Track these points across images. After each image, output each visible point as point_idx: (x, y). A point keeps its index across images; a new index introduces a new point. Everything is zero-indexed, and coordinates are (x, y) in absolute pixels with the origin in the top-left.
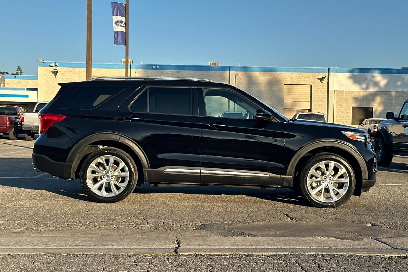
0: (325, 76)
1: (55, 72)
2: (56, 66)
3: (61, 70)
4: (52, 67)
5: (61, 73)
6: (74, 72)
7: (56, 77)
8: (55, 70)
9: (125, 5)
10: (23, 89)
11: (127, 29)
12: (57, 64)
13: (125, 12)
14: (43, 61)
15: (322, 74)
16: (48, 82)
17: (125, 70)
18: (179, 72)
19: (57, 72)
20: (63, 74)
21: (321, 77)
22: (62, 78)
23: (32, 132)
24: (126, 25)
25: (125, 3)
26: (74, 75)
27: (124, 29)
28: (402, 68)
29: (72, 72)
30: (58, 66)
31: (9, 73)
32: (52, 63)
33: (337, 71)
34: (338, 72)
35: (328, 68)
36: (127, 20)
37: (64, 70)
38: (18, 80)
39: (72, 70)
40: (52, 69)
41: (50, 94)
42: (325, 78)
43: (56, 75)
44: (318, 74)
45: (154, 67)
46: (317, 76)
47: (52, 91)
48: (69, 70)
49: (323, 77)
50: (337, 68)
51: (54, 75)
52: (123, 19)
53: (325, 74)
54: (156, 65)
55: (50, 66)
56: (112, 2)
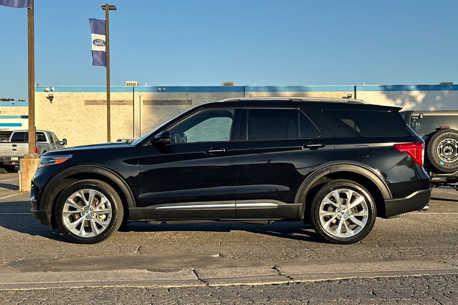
0: (351, 95)
1: (50, 97)
2: (52, 90)
3: (57, 95)
4: (47, 91)
5: (57, 98)
6: (72, 97)
7: (51, 103)
8: (50, 96)
9: (105, 21)
10: (16, 117)
11: (107, 48)
12: (53, 89)
13: (105, 30)
14: (37, 85)
15: (348, 93)
16: (43, 109)
17: (106, 93)
18: (188, 94)
19: (53, 97)
20: (59, 99)
21: (347, 96)
22: (59, 104)
23: (4, 164)
24: (106, 43)
25: (105, 20)
26: (71, 100)
27: (103, 49)
28: (440, 84)
29: (69, 96)
30: (54, 90)
31: (15, 100)
32: (47, 87)
33: (364, 89)
34: (365, 91)
35: (354, 86)
36: (107, 38)
37: (60, 95)
38: (16, 107)
39: (69, 95)
40: (47, 94)
41: (46, 122)
42: (351, 97)
43: (52, 100)
44: (343, 92)
45: (160, 89)
46: (343, 96)
47: (47, 118)
48: (66, 95)
49: (349, 95)
50: (364, 85)
51: (49, 100)
52: (103, 38)
53: (351, 92)
54: (162, 87)
55: (45, 91)
56: (90, 19)
